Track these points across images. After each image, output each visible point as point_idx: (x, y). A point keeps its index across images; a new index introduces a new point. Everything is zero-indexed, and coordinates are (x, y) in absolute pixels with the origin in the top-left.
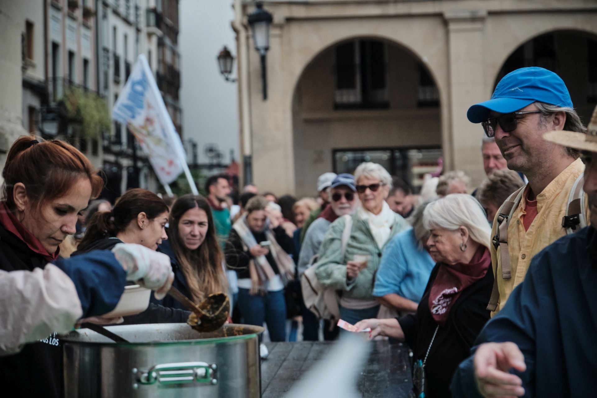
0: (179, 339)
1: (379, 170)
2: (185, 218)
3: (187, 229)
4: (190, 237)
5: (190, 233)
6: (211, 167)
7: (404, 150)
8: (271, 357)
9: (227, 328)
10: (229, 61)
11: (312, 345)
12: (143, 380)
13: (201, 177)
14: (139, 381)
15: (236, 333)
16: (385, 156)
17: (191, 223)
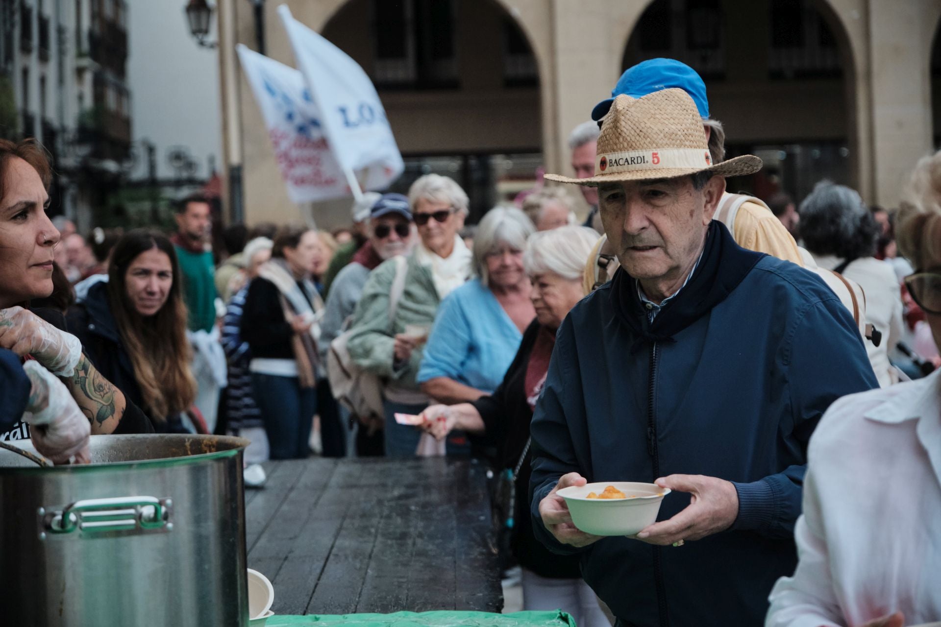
0: (115, 460)
1: (449, 187)
2: (137, 265)
3: (140, 283)
4: (144, 295)
5: (145, 289)
6: (178, 184)
7: (483, 156)
8: (270, 484)
9: (191, 440)
10: (204, 16)
11: (336, 464)
12: (55, 527)
13: (163, 199)
14: (48, 528)
15: (205, 449)
16: (454, 164)
17: (146, 273)
